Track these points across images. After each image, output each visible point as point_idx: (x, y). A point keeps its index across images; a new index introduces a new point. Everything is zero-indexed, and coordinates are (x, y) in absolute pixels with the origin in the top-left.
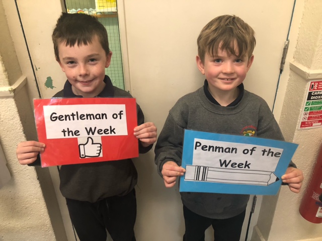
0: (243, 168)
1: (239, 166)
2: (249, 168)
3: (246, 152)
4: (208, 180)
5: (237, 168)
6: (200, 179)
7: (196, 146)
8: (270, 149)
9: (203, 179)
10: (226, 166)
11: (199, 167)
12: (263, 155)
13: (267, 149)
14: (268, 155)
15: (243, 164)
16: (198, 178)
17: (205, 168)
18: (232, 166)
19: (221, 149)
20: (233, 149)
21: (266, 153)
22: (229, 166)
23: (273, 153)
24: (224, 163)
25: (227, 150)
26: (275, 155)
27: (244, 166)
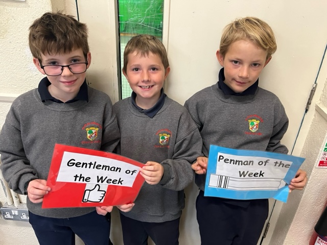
0: (258, 177)
1: (254, 175)
2: (263, 176)
3: (261, 163)
4: (228, 187)
5: (253, 177)
6: (222, 186)
7: (220, 159)
8: (281, 162)
9: (225, 186)
10: (244, 176)
11: (221, 177)
12: (275, 165)
13: (279, 161)
14: (279, 166)
15: (258, 174)
16: (220, 186)
17: (226, 178)
18: (249, 175)
19: (240, 163)
20: (250, 162)
21: (278, 165)
22: (247, 176)
23: (283, 164)
24: (242, 174)
25: (246, 163)
26: (285, 166)
27: (259, 175)
